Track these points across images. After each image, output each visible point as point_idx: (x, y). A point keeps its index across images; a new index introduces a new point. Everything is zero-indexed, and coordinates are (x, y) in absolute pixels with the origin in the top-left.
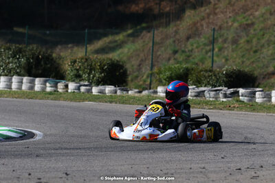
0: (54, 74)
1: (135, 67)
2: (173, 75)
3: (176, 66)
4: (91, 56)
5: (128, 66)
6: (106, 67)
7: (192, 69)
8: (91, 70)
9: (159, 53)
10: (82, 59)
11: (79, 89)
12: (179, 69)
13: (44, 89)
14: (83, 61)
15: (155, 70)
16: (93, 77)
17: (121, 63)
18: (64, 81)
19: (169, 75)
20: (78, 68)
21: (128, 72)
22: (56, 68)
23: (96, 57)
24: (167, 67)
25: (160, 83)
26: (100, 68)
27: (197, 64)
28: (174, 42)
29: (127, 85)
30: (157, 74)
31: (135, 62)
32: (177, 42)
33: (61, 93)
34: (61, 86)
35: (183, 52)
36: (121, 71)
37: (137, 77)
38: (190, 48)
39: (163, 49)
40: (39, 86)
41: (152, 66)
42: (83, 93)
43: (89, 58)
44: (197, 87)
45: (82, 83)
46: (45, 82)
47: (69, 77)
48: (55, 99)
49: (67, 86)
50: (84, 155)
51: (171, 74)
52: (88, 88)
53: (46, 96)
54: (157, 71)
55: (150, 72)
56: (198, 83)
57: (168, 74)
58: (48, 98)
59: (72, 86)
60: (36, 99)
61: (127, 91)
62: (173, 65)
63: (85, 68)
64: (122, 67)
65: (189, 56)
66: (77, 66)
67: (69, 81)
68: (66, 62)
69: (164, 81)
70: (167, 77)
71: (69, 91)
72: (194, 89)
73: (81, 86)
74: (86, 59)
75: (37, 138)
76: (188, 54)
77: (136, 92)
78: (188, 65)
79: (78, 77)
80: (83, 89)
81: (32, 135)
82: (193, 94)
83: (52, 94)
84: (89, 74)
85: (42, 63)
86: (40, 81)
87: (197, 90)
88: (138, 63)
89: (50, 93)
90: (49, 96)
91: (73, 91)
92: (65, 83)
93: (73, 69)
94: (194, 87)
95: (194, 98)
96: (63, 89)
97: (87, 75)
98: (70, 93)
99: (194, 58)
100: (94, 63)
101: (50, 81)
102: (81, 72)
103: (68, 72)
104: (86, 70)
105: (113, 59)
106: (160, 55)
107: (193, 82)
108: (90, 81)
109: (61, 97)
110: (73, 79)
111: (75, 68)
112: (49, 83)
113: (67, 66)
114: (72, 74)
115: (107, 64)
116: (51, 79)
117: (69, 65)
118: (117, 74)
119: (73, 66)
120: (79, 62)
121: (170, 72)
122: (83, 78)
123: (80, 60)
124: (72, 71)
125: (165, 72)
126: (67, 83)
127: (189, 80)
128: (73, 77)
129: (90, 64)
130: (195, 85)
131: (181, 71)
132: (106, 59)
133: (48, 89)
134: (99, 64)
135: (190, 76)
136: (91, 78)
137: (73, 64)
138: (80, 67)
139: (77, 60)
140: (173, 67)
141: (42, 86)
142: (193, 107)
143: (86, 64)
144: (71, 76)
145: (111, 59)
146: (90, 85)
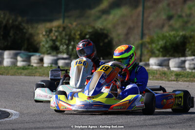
0: (26, 46)
1: (122, 37)
2: (168, 44)
3: (172, 33)
4: (69, 24)
5: (114, 35)
6: (88, 36)
7: (191, 37)
8: (70, 40)
9: (150, 19)
10: (59, 27)
11: (56, 62)
12: (175, 37)
13: (14, 64)
14: (61, 30)
15: (147, 39)
16: (73, 50)
17: (105, 32)
18: (38, 54)
19: (163, 45)
20: (54, 38)
21: (114, 43)
22: (28, 39)
23: (76, 25)
24: (161, 36)
25: (153, 54)
28: (169, 5)
30: (149, 43)
31: (121, 31)
32: (172, 5)
33: (36, 68)
34: (34, 60)
35: (180, 16)
36: (106, 41)
38: (188, 12)
39: (155, 14)
40: (9, 60)
41: (143, 35)
43: (67, 26)
45: (60, 56)
46: (15, 57)
48: (30, 75)
49: (41, 60)
51: (166, 43)
52: (67, 61)
53: (19, 71)
54: (149, 41)
55: (140, 42)
57: (161, 43)
58: (21, 73)
60: (7, 74)
62: (167, 32)
63: (62, 38)
64: (106, 36)
65: (186, 22)
66: (53, 35)
67: (44, 53)
68: (40, 32)
69: (157, 52)
70: (161, 48)
71: (45, 65)
72: (193, 60)
73: (59, 59)
74: (64, 28)
75: (13, 118)
76: (185, 19)
78: (186, 33)
79: (55, 49)
80: (61, 63)
81: (7, 115)
82: (192, 66)
83: (26, 69)
84: (68, 45)
85: (11, 34)
86: (10, 54)
88: (125, 31)
89: (24, 68)
90: (23, 71)
91: (50, 65)
92: (39, 56)
93: (48, 40)
94: (193, 57)
95: (194, 71)
96: (38, 63)
97: (65, 47)
98: (47, 67)
99: (192, 25)
100: (73, 32)
101: (21, 54)
102: (58, 44)
103: (43, 43)
104: (64, 41)
105: (96, 27)
106: (151, 21)
107: (192, 52)
108: (70, 53)
109: (36, 72)
110: (49, 52)
111: (50, 38)
112: (21, 57)
113: (41, 36)
114: (47, 46)
115: (89, 33)
116: (22, 51)
117: (44, 35)
118: (101, 44)
119: (48, 36)
120: (56, 31)
121: (164, 41)
122: (61, 50)
123: (56, 29)
124: (47, 42)
125: (158, 41)
126: (42, 56)
127: (187, 50)
128: (48, 49)
129: (68, 33)
130: (194, 55)
131: (178, 39)
132: (87, 27)
133: (20, 64)
134: (79, 32)
135: (188, 45)
136: (70, 50)
137: (48, 33)
138: (57, 37)
139: (53, 29)
140: (167, 34)
141: (12, 60)
142: (192, 81)
143: (64, 33)
144: (46, 48)
145: (94, 27)
146: (70, 58)
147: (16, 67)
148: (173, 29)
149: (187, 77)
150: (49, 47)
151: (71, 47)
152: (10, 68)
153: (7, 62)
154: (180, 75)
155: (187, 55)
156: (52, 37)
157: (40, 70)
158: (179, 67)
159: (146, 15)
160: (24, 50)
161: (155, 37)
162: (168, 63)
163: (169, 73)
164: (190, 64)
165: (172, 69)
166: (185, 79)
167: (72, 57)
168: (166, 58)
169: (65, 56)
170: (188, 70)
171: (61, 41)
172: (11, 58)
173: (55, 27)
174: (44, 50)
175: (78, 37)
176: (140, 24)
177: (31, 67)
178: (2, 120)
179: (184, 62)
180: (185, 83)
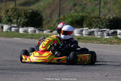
1: (48, 15)
3: (76, 14)
4: (18, 7)
5: (43, 14)
7: (86, 17)
8: (18, 17)
9: (64, 5)
10: (12, 9)
11: (10, 29)
12: (77, 17)
14: (13, 10)
15: (62, 17)
16: (20, 22)
17: (38, 12)
20: (10, 15)
21: (43, 18)
23: (22, 8)
24: (69, 15)
26: (25, 16)
27: (89, 13)
29: (42, 27)
30: (63, 20)
31: (48, 12)
35: (80, 5)
36: (39, 17)
37: (49, 22)
38: (85, 2)
39: (67, 3)
42: (13, 32)
43: (18, 9)
44: (90, 28)
45: (13, 25)
47: (4, 21)
49: (2, 28)
50: (14, 74)
51: (72, 20)
52: (16, 28)
55: (58, 18)
56: (90, 26)
57: (70, 20)
61: (43, 31)
62: (73, 13)
63: (15, 15)
64: (39, 15)
65: (84, 8)
66: (9, 13)
67: (4, 24)
68: (2, 11)
70: (70, 22)
71: (4, 30)
72: (87, 30)
73: (12, 27)
74: (16, 10)
76: (83, 6)
77: (48, 32)
78: (84, 14)
79: (10, 21)
80: (13, 29)
82: (87, 33)
84: (17, 19)
87: (89, 30)
88: (50, 12)
91: (6, 31)
92: (1, 25)
93: (6, 16)
94: (87, 28)
95: (87, 36)
97: (16, 20)
98: (5, 32)
99: (87, 9)
100: (20, 12)
102: (12, 18)
103: (3, 18)
105: (33, 10)
106: (64, 7)
107: (87, 25)
108: (18, 24)
110: (6, 23)
111: (8, 15)
113: (2, 14)
114: (6, 19)
117: (4, 13)
118: (36, 19)
121: (72, 19)
122: (13, 22)
123: (11, 10)
124: (6, 17)
125: (68, 18)
126: (2, 25)
127: (84, 24)
128: (6, 21)
129: (18, 12)
130: (88, 27)
131: (79, 18)
134: (24, 12)
135: (84, 21)
136: (19, 22)
137: (6, 12)
138: (11, 14)
139: (10, 10)
140: (73, 15)
142: (87, 42)
143: (15, 13)
144: (5, 21)
146: (18, 27)
148: (77, 12)
149: (84, 40)
150: (7, 20)
151: (19, 20)
154: (80, 38)
155: (84, 27)
156: (9, 14)
158: (79, 34)
159: (61, 3)
161: (66, 16)
164: (85, 32)
165: (75, 35)
166: (83, 41)
167: (20, 26)
169: (16, 25)
170: (84, 35)
171: (14, 17)
173: (10, 9)
176: (58, 8)
179: (82, 31)
180: (82, 43)
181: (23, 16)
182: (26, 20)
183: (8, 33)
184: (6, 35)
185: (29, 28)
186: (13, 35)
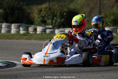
0: (25, 21)
2: (116, 18)
6: (65, 14)
8: (53, 17)
10: (46, 8)
11: (45, 31)
13: (18, 32)
14: (47, 10)
17: (76, 11)
18: (33, 26)
20: (43, 15)
22: (27, 16)
23: (57, 7)
26: (61, 15)
31: (86, 10)
33: (32, 35)
34: (31, 29)
40: (15, 30)
43: (52, 7)
45: (47, 26)
46: (18, 28)
48: (28, 39)
49: (35, 30)
52: (52, 30)
53: (21, 37)
54: (104, 16)
57: (112, 17)
59: (39, 29)
60: (14, 39)
62: (115, 10)
63: (49, 15)
66: (43, 13)
67: (37, 25)
68: (34, 11)
69: (109, 23)
70: (112, 20)
71: (38, 33)
73: (46, 29)
74: (50, 9)
75: (18, 67)
79: (43, 22)
80: (48, 31)
81: (14, 65)
83: (26, 35)
84: (52, 20)
85: (16, 13)
86: (15, 26)
88: (89, 10)
89: (24, 35)
90: (24, 37)
91: (41, 33)
92: (34, 27)
93: (40, 16)
96: (33, 31)
97: (50, 21)
98: (39, 34)
100: (55, 11)
101: (22, 26)
102: (46, 19)
103: (36, 19)
104: (50, 17)
106: (105, 4)
108: (53, 25)
109: (32, 37)
110: (40, 24)
111: (41, 15)
112: (22, 28)
113: (35, 14)
114: (39, 20)
115: (66, 11)
116: (23, 24)
117: (37, 14)
119: (40, 14)
120: (44, 11)
121: (114, 16)
122: (48, 23)
123: (45, 10)
124: (39, 18)
125: (110, 16)
126: (36, 27)
128: (40, 22)
129: (52, 12)
132: (64, 8)
133: (22, 32)
134: (59, 12)
136: (54, 23)
137: (39, 12)
138: (45, 14)
139: (43, 9)
140: (116, 12)
141: (17, 30)
143: (49, 12)
144: (39, 22)
145: (69, 8)
146: (54, 28)
147: (19, 34)
150: (40, 21)
151: (54, 21)
152: (16, 35)
153: (14, 31)
157: (35, 36)
160: (24, 23)
161: (108, 14)
162: (117, 30)
163: (117, 37)
167: (55, 27)
168: (115, 27)
169: (50, 27)
171: (48, 17)
172: (16, 28)
173: (44, 8)
174: (37, 23)
175: (59, 14)
176: (98, 5)
177: (29, 34)
178: (11, 68)
181: (59, 16)
182: (63, 20)
183: (43, 35)
184: (41, 38)
185: (66, 29)
186: (49, 38)
